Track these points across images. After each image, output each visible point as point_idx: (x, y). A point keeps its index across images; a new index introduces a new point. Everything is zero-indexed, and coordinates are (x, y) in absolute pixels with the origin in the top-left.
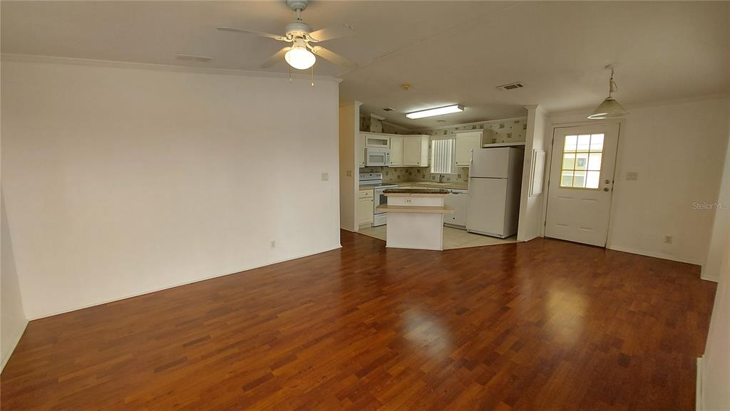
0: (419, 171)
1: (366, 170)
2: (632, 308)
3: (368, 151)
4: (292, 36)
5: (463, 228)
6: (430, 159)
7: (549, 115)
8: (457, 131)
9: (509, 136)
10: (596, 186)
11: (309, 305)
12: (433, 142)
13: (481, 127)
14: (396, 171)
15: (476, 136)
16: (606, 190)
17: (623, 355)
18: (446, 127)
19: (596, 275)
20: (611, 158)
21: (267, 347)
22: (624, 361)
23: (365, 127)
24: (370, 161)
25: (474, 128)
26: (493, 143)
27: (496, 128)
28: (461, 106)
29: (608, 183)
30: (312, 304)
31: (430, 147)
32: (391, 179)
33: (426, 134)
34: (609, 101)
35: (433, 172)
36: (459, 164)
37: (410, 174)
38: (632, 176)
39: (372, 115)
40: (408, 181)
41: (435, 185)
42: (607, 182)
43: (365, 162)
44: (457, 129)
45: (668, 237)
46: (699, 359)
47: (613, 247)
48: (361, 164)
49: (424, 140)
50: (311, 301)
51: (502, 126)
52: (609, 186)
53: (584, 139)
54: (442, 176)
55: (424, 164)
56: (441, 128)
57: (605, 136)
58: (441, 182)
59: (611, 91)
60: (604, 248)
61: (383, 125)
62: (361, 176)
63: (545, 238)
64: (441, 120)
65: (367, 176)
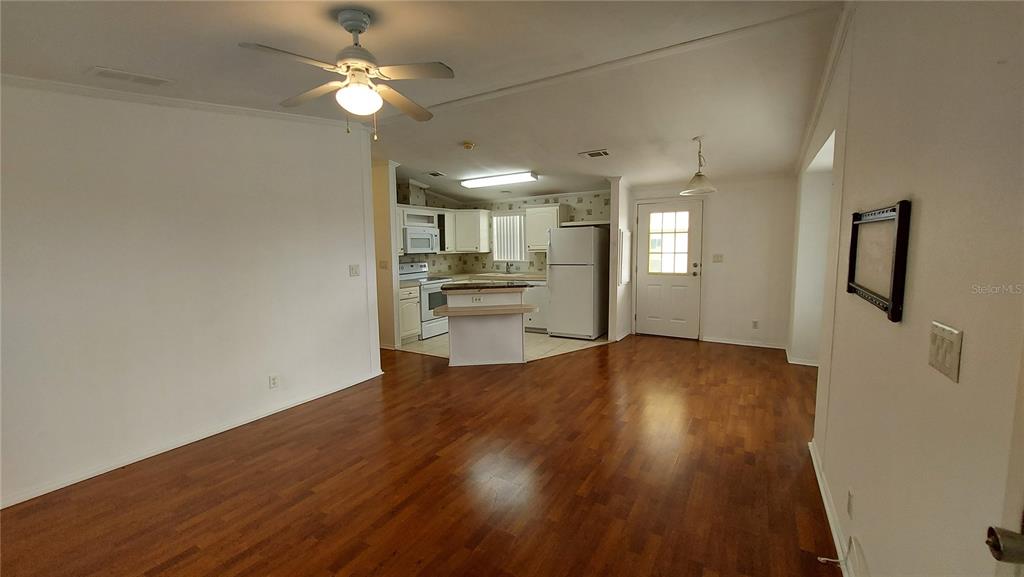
0: (477, 258)
1: (408, 259)
2: (741, 402)
3: (408, 232)
4: (348, 67)
5: (543, 331)
6: (491, 242)
7: (633, 190)
8: (525, 205)
9: (589, 212)
10: (685, 271)
11: (359, 465)
12: (495, 219)
13: (556, 201)
14: (445, 259)
15: (550, 213)
16: (695, 274)
17: (748, 453)
18: (511, 200)
19: (699, 371)
20: (698, 237)
21: (313, 540)
22: (750, 459)
23: (403, 198)
24: (413, 246)
25: (547, 201)
26: (571, 221)
27: (573, 203)
28: (534, 174)
29: (696, 268)
30: (363, 463)
31: (490, 226)
32: (439, 271)
33: (485, 208)
34: (698, 176)
35: (496, 258)
36: (532, 248)
37: (465, 263)
38: (718, 259)
39: (411, 181)
40: (463, 272)
41: (500, 277)
42: (695, 265)
43: (405, 248)
44: (525, 202)
45: (755, 323)
46: (810, 444)
47: (705, 339)
48: (399, 250)
49: (483, 216)
50: (361, 459)
51: (580, 201)
52: (697, 270)
53: (669, 216)
54: (509, 265)
55: (484, 249)
56: (505, 201)
57: (690, 215)
58: (508, 272)
59: (701, 165)
60: (697, 340)
61: (427, 195)
62: (401, 268)
63: (637, 334)
64: (506, 191)
65: (407, 268)
